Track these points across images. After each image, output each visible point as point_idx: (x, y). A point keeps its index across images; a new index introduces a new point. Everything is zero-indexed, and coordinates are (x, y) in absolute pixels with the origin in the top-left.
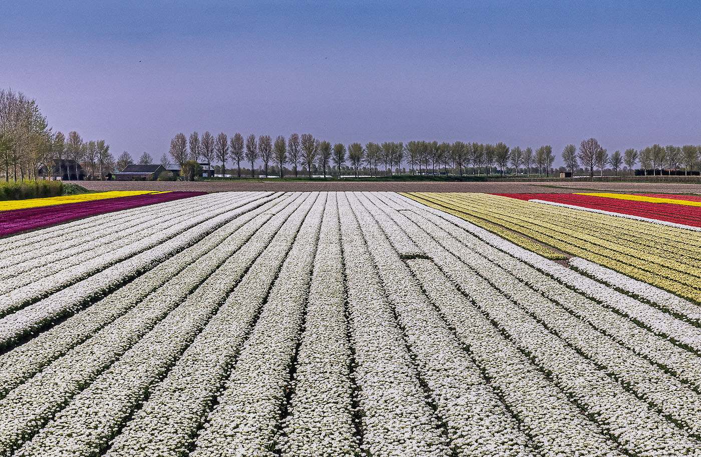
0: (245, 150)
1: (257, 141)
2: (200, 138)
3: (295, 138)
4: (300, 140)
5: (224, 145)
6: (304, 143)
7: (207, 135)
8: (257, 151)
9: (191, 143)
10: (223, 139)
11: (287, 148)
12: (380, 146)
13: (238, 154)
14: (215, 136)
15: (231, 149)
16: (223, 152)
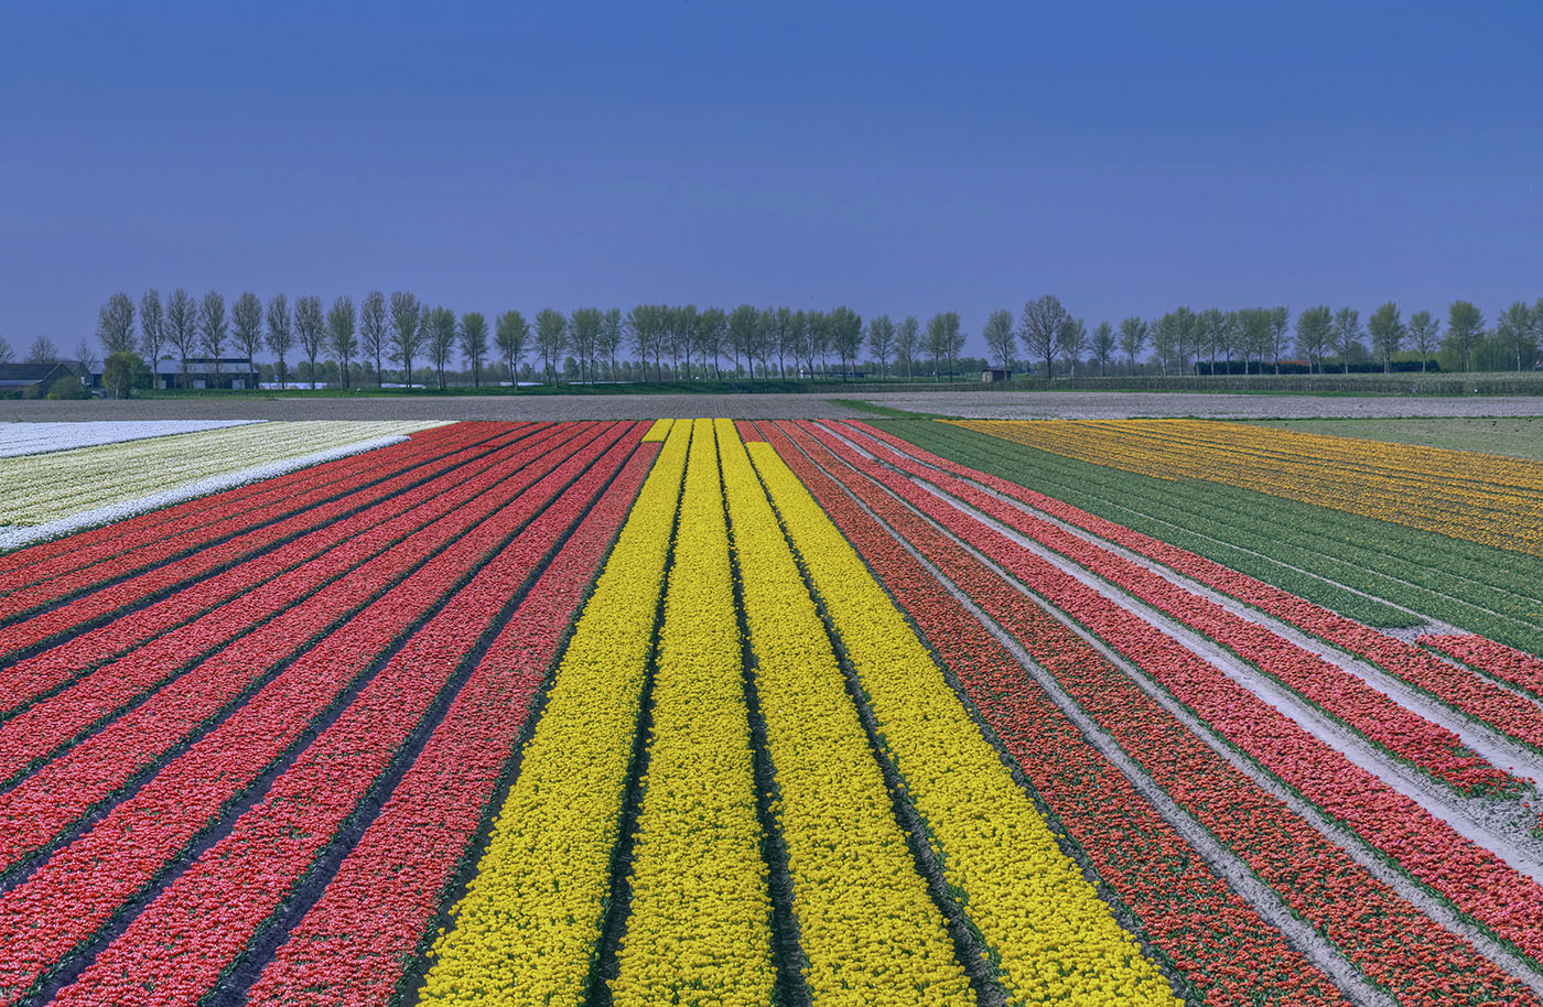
0: (265, 329)
1: (291, 308)
2: (164, 304)
3: (376, 304)
4: (388, 306)
5: (216, 318)
6: (397, 312)
7: (180, 297)
8: (293, 329)
9: (146, 315)
10: (214, 308)
11: (358, 324)
12: (568, 316)
13: (248, 336)
14: (197, 296)
15: (233, 327)
16: (215, 333)
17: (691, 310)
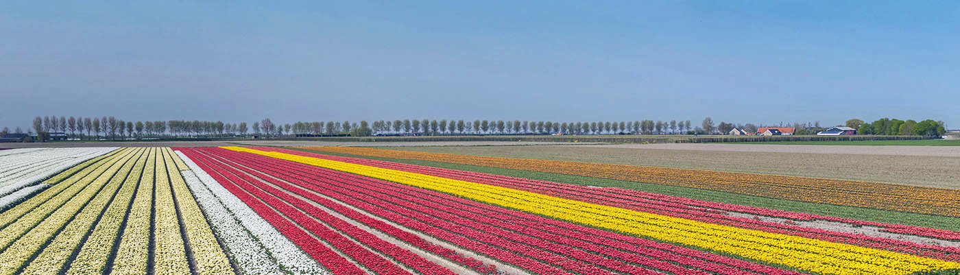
0: (76, 125)
1: (83, 120)
2: (50, 119)
3: (105, 119)
4: (108, 119)
5: (64, 123)
6: (110, 122)
7: (54, 117)
8: (84, 126)
9: (45, 122)
10: (63, 120)
11: (101, 124)
12: (153, 123)
13: (72, 127)
14: (58, 118)
15: (68, 125)
16: (64, 127)
17: (183, 122)
